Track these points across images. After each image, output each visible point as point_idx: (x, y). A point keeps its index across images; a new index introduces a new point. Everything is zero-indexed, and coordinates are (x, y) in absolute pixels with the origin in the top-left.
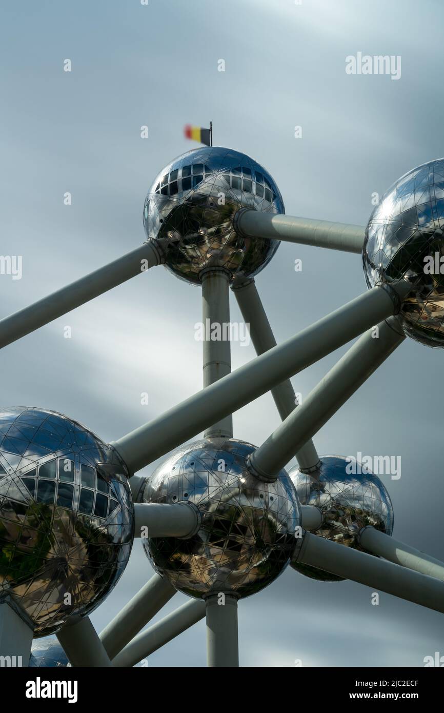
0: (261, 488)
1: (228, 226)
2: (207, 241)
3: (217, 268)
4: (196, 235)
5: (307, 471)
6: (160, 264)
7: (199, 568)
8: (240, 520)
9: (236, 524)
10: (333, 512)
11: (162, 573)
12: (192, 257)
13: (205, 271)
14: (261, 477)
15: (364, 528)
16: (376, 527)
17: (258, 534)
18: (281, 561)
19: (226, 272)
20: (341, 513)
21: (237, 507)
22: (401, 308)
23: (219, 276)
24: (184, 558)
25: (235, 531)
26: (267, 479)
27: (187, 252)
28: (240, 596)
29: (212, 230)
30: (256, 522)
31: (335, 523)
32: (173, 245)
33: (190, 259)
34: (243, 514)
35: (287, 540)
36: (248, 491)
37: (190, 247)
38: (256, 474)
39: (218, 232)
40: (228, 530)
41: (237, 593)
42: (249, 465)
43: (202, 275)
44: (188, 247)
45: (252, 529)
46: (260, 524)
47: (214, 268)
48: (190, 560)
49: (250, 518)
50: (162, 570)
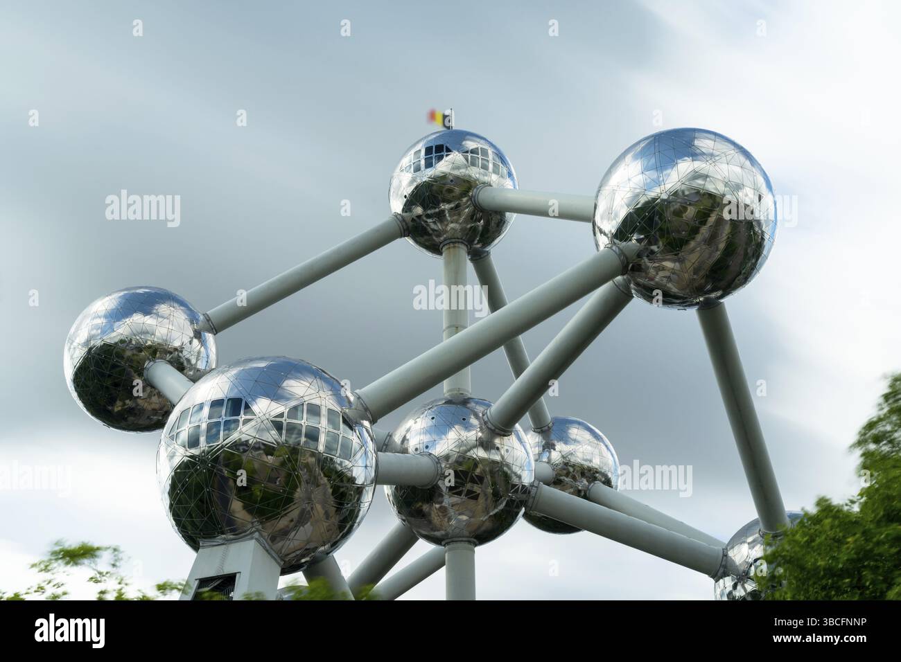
0: (497, 441)
1: (467, 201)
2: (447, 215)
3: (457, 240)
4: (437, 210)
5: (539, 430)
6: (404, 237)
7: (439, 516)
8: (478, 471)
9: (473, 475)
10: (564, 469)
11: (404, 520)
12: (433, 230)
13: (446, 242)
14: (497, 430)
15: (592, 484)
16: (604, 483)
17: (494, 484)
18: (515, 510)
19: (465, 244)
20: (571, 469)
21: (475, 459)
22: (629, 268)
23: (459, 247)
24: (426, 508)
25: (473, 481)
26: (503, 433)
27: (428, 225)
28: (477, 543)
29: (452, 205)
30: (492, 473)
31: (566, 479)
32: (416, 218)
33: (431, 232)
34: (480, 466)
35: (522, 490)
36: (486, 444)
37: (431, 221)
38: (493, 428)
39: (457, 206)
40: (466, 479)
41: (475, 540)
42: (486, 419)
43: (444, 246)
44: (429, 220)
45: (488, 479)
46: (496, 475)
47: (454, 240)
48: (430, 509)
49: (487, 469)
50: (404, 518)
